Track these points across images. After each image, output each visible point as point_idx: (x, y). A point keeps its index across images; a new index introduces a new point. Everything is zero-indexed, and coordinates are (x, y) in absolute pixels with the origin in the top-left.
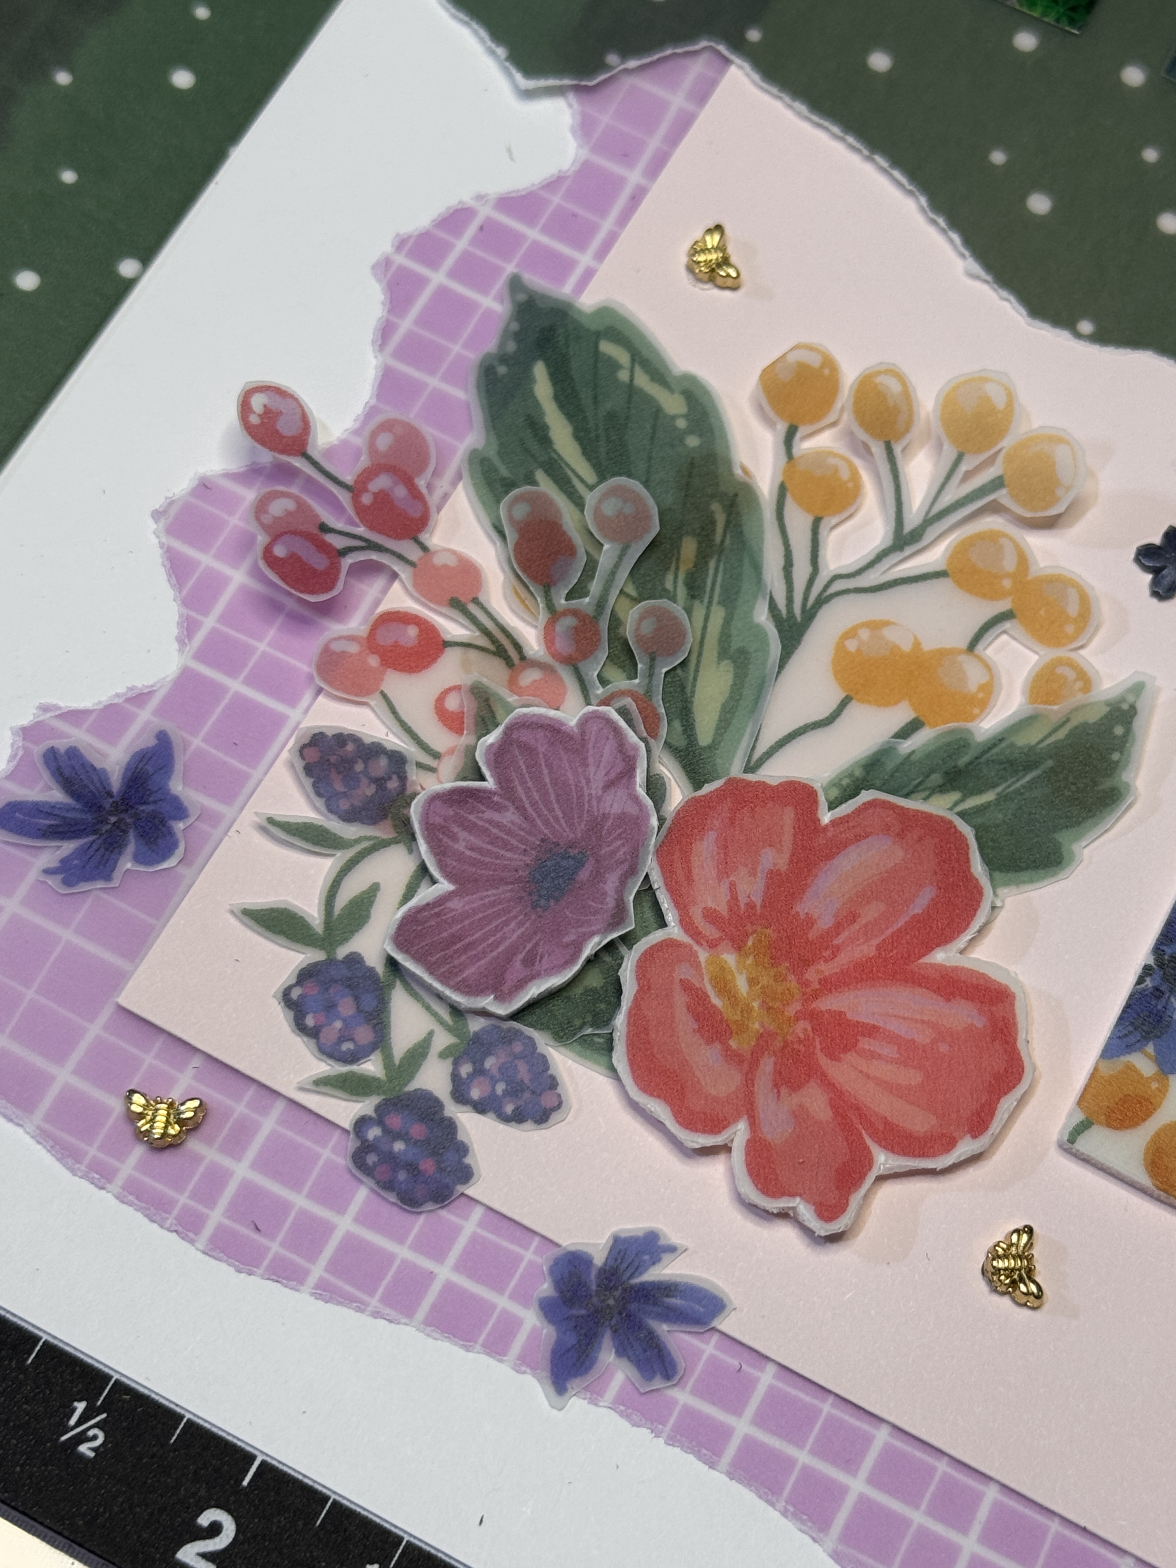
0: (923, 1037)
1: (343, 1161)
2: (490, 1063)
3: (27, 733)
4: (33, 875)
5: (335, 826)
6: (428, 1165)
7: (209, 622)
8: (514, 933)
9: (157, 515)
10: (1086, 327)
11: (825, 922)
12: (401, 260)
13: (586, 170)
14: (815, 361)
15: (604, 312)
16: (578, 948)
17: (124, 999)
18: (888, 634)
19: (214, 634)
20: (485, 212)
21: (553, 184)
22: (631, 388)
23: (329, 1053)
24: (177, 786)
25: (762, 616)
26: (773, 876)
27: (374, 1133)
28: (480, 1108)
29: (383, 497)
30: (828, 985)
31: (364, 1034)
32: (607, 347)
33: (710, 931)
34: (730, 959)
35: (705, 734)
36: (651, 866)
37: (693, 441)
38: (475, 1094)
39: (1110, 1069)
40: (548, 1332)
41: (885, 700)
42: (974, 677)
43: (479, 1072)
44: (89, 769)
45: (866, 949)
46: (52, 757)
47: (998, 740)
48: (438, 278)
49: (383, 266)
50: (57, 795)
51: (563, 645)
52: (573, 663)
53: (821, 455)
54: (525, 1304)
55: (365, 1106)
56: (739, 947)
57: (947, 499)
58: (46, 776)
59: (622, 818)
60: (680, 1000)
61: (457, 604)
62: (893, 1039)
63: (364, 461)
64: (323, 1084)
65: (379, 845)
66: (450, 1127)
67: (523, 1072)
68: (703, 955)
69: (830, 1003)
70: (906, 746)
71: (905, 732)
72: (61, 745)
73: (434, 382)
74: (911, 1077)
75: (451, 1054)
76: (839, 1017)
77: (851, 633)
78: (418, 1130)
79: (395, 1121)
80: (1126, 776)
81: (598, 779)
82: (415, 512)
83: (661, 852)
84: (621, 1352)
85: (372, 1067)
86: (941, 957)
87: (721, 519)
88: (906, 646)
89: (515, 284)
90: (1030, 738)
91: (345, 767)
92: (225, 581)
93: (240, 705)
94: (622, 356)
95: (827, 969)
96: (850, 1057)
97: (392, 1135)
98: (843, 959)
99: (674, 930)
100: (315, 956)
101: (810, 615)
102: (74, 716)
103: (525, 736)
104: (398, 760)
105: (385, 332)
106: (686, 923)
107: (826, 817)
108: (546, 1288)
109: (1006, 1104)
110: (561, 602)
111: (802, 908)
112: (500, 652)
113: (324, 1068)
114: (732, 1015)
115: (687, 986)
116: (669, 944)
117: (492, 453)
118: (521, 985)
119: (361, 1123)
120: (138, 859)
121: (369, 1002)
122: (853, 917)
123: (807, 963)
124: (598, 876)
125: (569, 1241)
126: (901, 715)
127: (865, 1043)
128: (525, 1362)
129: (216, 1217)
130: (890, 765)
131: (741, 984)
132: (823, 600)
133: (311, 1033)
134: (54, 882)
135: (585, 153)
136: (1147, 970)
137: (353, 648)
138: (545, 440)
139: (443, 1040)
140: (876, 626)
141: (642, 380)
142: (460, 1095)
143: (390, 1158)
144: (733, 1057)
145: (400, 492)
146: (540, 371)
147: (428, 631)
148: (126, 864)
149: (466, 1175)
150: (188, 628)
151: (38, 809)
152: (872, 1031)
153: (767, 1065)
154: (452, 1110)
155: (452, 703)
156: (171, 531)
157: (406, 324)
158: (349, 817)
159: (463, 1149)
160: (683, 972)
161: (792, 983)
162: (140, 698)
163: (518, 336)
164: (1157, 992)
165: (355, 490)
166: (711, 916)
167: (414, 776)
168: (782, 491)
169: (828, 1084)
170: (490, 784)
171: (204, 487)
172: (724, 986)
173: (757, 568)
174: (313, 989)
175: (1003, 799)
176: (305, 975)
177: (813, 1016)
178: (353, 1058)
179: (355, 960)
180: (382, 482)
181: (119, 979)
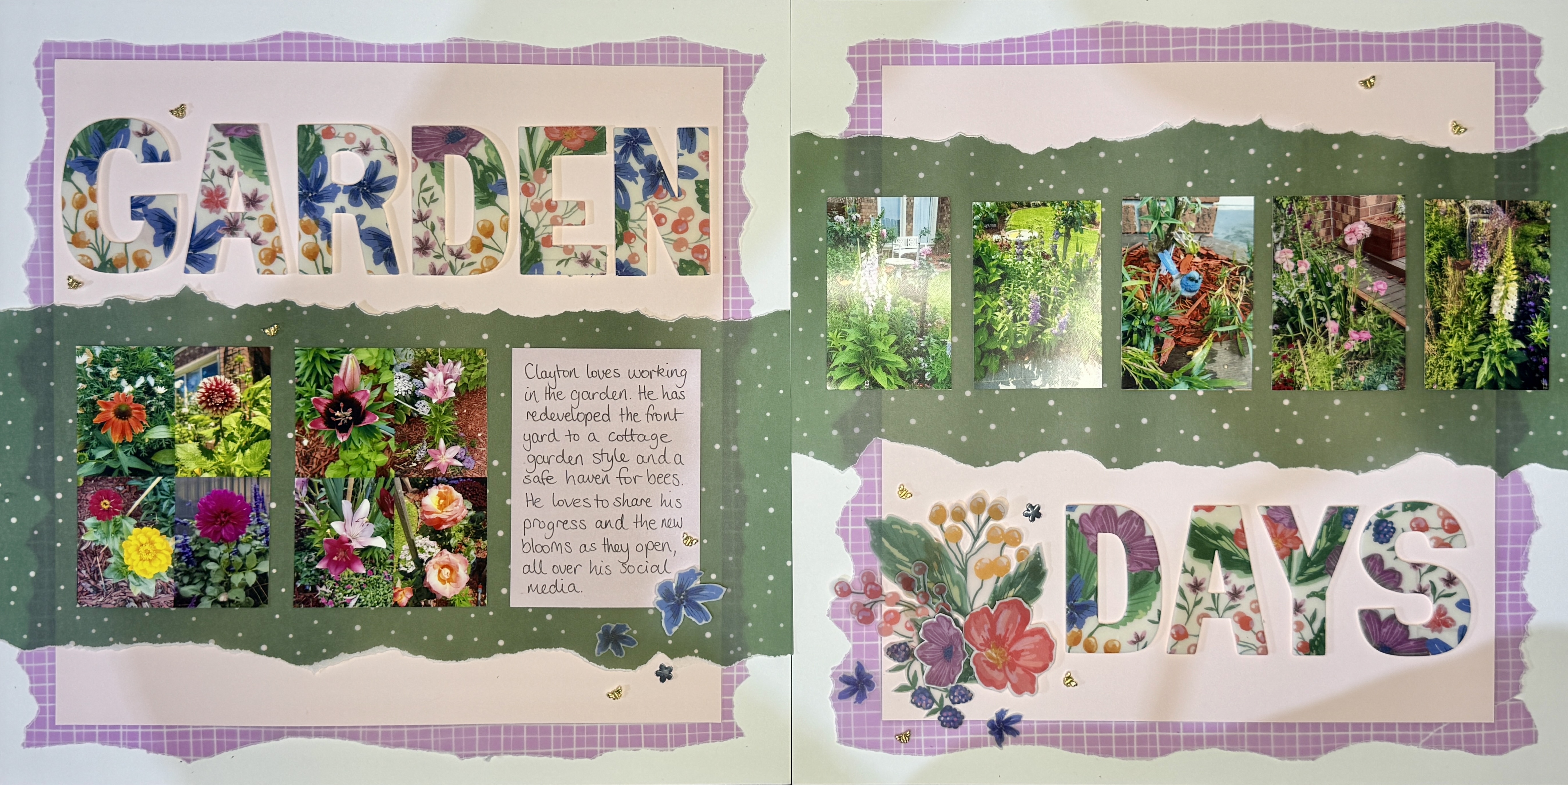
0: (1032, 647)
1: (940, 726)
2: (956, 694)
3: (833, 676)
4: (852, 704)
5: (901, 664)
6: (955, 719)
7: (852, 632)
8: (947, 669)
9: (828, 615)
10: (987, 463)
11: (1003, 634)
12: (840, 528)
13: (865, 483)
14: (938, 508)
15: (889, 518)
16: (960, 665)
17: (884, 719)
18: (984, 561)
19: (854, 634)
20: (850, 505)
21: (860, 491)
22: (905, 534)
23: (927, 708)
24: (867, 671)
25: (957, 572)
26: (989, 630)
27: (942, 718)
28: (959, 703)
29: (871, 590)
30: (1010, 646)
31: (930, 701)
32: (894, 527)
33: (983, 648)
34: (989, 651)
35: (960, 604)
36: (965, 640)
37: (923, 539)
38: (956, 701)
39: (1069, 634)
40: (993, 737)
41: (989, 577)
42: (1005, 561)
43: (954, 696)
44: (849, 678)
45: (1014, 635)
46: (841, 679)
47: (1016, 573)
48: (850, 527)
49: (837, 531)
50: (847, 686)
51: (923, 600)
52: (926, 603)
53: (950, 527)
54: (986, 734)
55: (938, 714)
56: (989, 648)
57: (980, 526)
58: (842, 684)
59: (955, 635)
60: (985, 665)
61: (897, 604)
62: (1027, 650)
63: (863, 586)
64: (928, 715)
65: (912, 662)
66: (955, 709)
67: (963, 692)
68: (984, 653)
69: (1012, 650)
70: (999, 584)
71: (997, 582)
72: (841, 675)
73: (864, 553)
74: (1034, 656)
75: (948, 696)
76: (1015, 651)
77: (976, 565)
78: (950, 714)
79: (945, 714)
80: (1044, 568)
81: (946, 629)
82: (878, 589)
83: (966, 637)
84: (1007, 733)
85: (935, 706)
86: (1028, 628)
87: (938, 554)
88: (988, 562)
89: (866, 520)
90: (1022, 570)
91: (896, 651)
92: (849, 622)
93: (868, 646)
94: (898, 527)
95: (1008, 643)
96: (1022, 659)
97: (946, 717)
98: (1010, 639)
99: (976, 652)
100: (913, 691)
101: (966, 565)
102: (839, 667)
103: (928, 628)
104: (905, 644)
105: (847, 546)
106: (978, 649)
107: (992, 612)
108: (988, 729)
109: (1054, 652)
110: (917, 592)
111: (998, 633)
112: (911, 609)
113: (927, 711)
114: (995, 662)
115: (984, 661)
116: (977, 655)
117: (885, 565)
118: (954, 679)
119: (939, 718)
120: (870, 690)
121: (927, 694)
122: (1007, 630)
123: (1004, 644)
124: (956, 649)
125: (988, 719)
126: (995, 577)
127: (1023, 654)
128: (992, 744)
129: (923, 749)
130: (998, 590)
131: (994, 655)
132: (967, 561)
133: (920, 706)
134: (857, 704)
135: (863, 479)
136: (1067, 610)
137: (883, 625)
138: (894, 557)
139: (945, 694)
140: (980, 561)
141: (905, 531)
142: (954, 703)
143: (948, 722)
144: (999, 670)
145: (874, 587)
146: (883, 540)
147: (895, 612)
148: (868, 693)
149: (963, 717)
150: (848, 636)
151: (845, 691)
152: (1023, 651)
153: (1007, 669)
154: (954, 706)
155: (908, 625)
156: (832, 617)
157: (850, 543)
158: (903, 661)
159: (960, 713)
160: (982, 659)
161: (1003, 650)
162: (848, 656)
163: (874, 534)
164: (1071, 614)
165: (865, 593)
166: (981, 645)
167: (910, 644)
168: (946, 540)
169: (1020, 666)
170: (926, 641)
171: (833, 604)
172: (991, 657)
173: (950, 561)
174: (916, 698)
175: (1023, 585)
176: (913, 696)
177: (1010, 654)
178: (931, 707)
179: (920, 688)
180: (869, 587)
181: (880, 715)
